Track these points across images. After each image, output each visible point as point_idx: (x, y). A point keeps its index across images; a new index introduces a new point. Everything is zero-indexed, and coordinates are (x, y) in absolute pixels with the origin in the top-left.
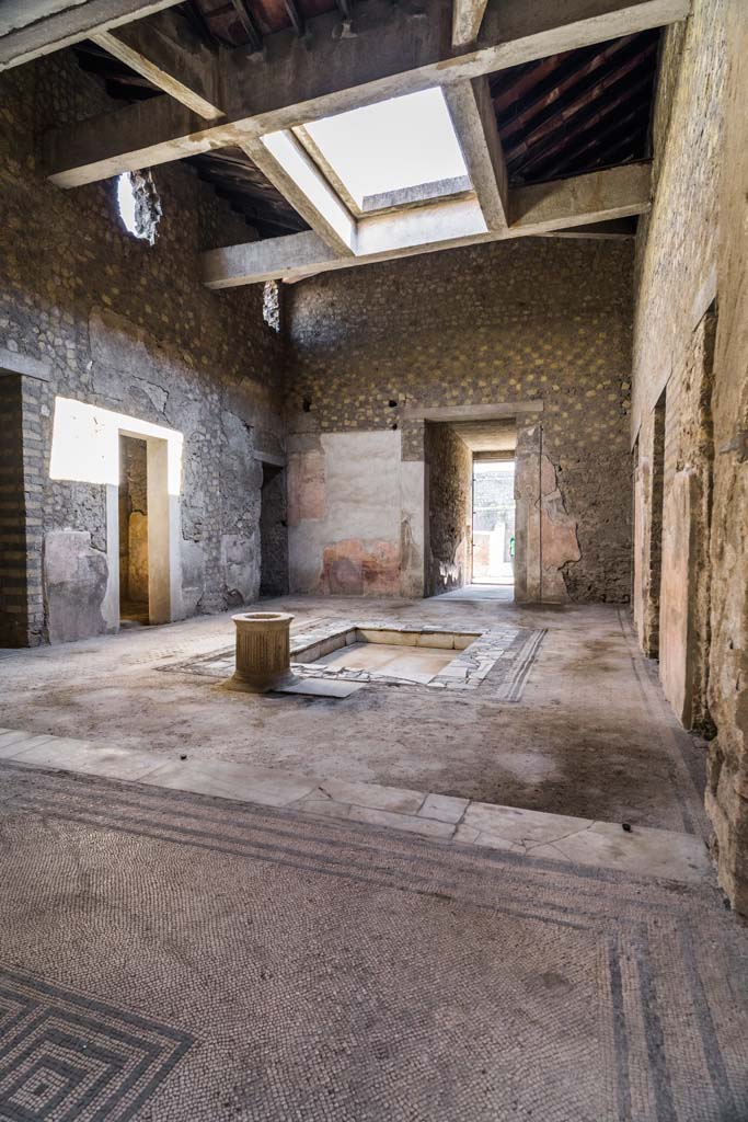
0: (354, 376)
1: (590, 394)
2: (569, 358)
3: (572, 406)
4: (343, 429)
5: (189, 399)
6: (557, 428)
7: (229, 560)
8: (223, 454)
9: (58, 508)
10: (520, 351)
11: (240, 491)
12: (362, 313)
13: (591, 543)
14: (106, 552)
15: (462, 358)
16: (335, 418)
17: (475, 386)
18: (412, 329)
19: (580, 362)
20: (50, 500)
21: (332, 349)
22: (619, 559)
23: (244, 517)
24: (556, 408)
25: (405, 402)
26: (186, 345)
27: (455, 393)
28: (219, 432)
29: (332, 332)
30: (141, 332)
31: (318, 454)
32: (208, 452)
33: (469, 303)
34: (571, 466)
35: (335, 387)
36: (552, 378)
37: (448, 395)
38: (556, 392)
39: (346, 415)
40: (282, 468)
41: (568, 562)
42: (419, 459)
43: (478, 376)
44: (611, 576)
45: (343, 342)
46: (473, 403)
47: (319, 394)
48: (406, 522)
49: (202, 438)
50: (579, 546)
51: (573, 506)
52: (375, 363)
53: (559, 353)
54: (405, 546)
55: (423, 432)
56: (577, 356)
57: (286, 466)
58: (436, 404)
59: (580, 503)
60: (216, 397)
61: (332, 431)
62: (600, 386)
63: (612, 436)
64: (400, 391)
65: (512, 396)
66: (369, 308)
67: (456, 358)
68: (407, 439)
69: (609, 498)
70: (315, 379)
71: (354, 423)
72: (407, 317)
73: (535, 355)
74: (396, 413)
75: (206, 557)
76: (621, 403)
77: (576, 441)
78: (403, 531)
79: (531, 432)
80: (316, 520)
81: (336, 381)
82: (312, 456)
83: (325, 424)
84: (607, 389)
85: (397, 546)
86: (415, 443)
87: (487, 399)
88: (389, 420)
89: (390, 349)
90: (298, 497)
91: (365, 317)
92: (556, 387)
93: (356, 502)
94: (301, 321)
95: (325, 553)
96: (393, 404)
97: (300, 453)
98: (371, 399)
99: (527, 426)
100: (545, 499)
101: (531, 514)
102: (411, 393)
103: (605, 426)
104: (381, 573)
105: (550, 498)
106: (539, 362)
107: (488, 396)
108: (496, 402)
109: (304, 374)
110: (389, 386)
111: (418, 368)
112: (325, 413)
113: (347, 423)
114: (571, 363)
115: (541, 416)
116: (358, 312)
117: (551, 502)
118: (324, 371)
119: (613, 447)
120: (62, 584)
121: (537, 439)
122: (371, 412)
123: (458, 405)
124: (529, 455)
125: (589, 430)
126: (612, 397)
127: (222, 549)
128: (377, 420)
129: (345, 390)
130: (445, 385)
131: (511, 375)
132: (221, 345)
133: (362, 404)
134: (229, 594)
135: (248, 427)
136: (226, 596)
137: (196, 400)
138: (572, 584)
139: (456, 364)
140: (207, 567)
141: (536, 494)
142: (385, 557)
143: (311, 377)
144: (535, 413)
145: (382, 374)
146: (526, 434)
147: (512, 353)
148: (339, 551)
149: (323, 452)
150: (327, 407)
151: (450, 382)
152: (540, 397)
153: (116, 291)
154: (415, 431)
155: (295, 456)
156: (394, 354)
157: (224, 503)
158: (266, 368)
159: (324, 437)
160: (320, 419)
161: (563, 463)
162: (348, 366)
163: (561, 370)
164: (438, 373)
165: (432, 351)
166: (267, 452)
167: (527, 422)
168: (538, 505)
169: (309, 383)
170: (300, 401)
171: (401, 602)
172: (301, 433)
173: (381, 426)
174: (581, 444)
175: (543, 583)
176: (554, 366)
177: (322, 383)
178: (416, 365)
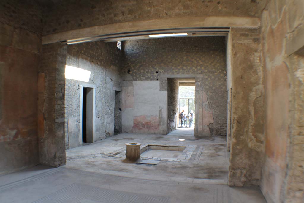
0: (144, 63)
1: (216, 73)
2: (210, 63)
3: (211, 77)
4: (141, 80)
5: (98, 75)
6: (207, 83)
7: (107, 123)
8: (106, 90)
9: (71, 111)
10: (196, 60)
11: (110, 101)
12: (147, 45)
13: (216, 118)
14: (79, 122)
15: (179, 60)
16: (138, 76)
17: (182, 68)
18: (163, 50)
19: (213, 64)
20: (69, 109)
21: (137, 55)
22: (224, 123)
23: (110, 109)
24: (206, 77)
25: (161, 72)
26: (98, 59)
27: (177, 70)
28: (105, 83)
29: (138, 50)
30: (89, 58)
31: (132, 87)
32: (102, 90)
33: (180, 44)
34: (211, 94)
35: (138, 66)
36: (205, 68)
37: (174, 71)
38: (206, 72)
39: (142, 75)
40: (120, 91)
41: (210, 123)
42: (165, 90)
43: (184, 66)
44: (222, 128)
45: (141, 53)
46: (182, 74)
47: (133, 68)
48: (161, 110)
49: (101, 86)
50: (213, 118)
51: (212, 106)
52: (151, 60)
53: (207, 61)
54: (160, 117)
55: (166, 82)
56: (212, 62)
57: (121, 91)
58: (170, 73)
59: (214, 105)
60: (104, 73)
61: (137, 80)
62: (218, 72)
63: (222, 86)
64: (159, 69)
65: (194, 72)
66: (149, 43)
67: (176, 60)
68: (161, 83)
69: (222, 104)
70: (131, 64)
71: (144, 78)
72: (161, 47)
73: (200, 61)
74: (158, 75)
75: (101, 122)
76: (224, 77)
77: (212, 87)
78: (160, 113)
79: (199, 84)
80: (131, 109)
81: (139, 65)
82: (130, 88)
83: (135, 78)
84: (220, 73)
85: (158, 118)
86: (164, 85)
87: (186, 73)
88: (155, 78)
89: (156, 56)
90: (125, 101)
91: (148, 46)
92: (206, 71)
93: (145, 103)
94: (128, 46)
95: (134, 120)
96: (157, 72)
97: (126, 87)
98: (150, 71)
99: (198, 82)
100: (204, 104)
101: (200, 109)
102: (163, 70)
103: (220, 83)
104: (153, 126)
105: (205, 104)
106: (201, 63)
107: (186, 72)
108: (189, 74)
109: (128, 62)
110: (156, 67)
111: (165, 62)
112: (135, 74)
113: (142, 78)
114: (210, 64)
115: (202, 79)
116: (146, 44)
117: (205, 105)
118: (135, 61)
119: (222, 90)
120: (71, 132)
121: (201, 86)
122: (150, 75)
123: (177, 74)
124: (199, 91)
125: (216, 84)
126: (222, 75)
127: (105, 119)
128: (152, 77)
129: (141, 67)
130: (173, 68)
131: (193, 66)
132: (106, 57)
133: (147, 72)
134: (106, 133)
135: (112, 80)
136: (106, 134)
137: (100, 75)
138: (211, 130)
139: (177, 62)
140: (101, 125)
141: (201, 102)
142: (154, 121)
143: (130, 63)
144: (200, 78)
145: (153, 63)
146: (198, 84)
147: (193, 60)
148: (139, 119)
149: (134, 87)
150: (135, 73)
151: (175, 67)
152: (202, 73)
153: (84, 49)
154: (164, 81)
155: (124, 88)
156: (157, 57)
157: (105, 105)
158: (117, 61)
159: (134, 82)
160: (133, 76)
161: (209, 93)
162: (142, 60)
163: (207, 66)
164: (171, 64)
165: (169, 57)
166: (117, 87)
167: (198, 80)
168: (202, 106)
169: (130, 65)
170: (127, 71)
171: (159, 136)
172: (126, 80)
173: (153, 79)
174: (214, 88)
175: (203, 130)
176: (206, 65)
177: (134, 65)
178: (164, 61)
